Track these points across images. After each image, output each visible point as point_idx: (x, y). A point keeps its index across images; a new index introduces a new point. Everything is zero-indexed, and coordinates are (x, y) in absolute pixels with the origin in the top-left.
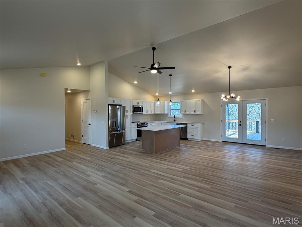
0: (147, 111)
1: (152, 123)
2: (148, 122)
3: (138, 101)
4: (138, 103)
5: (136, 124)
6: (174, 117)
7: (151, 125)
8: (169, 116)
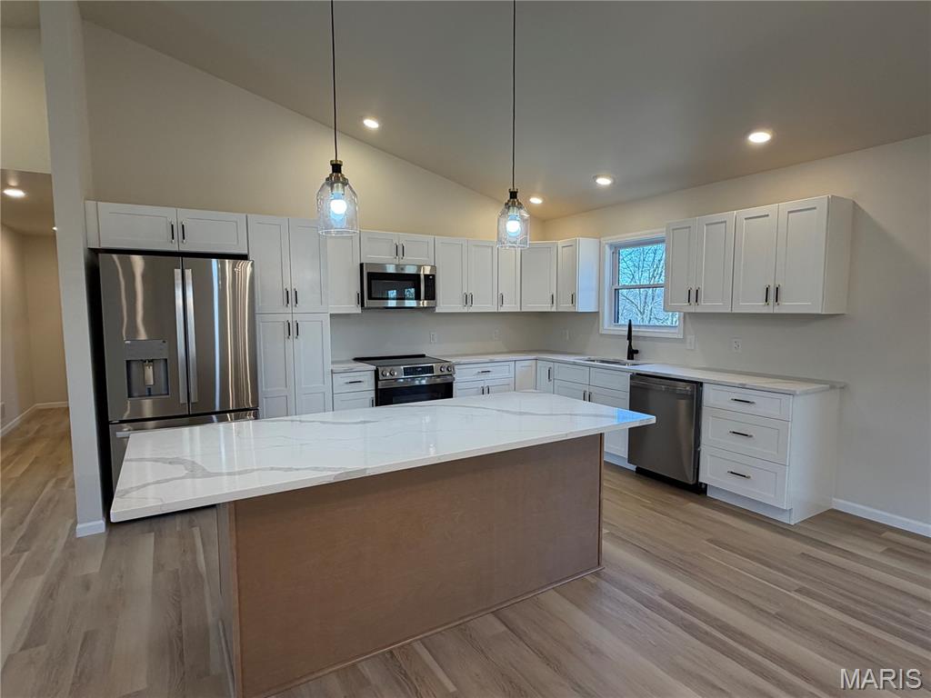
0: (468, 299)
1: (488, 367)
2: (454, 361)
3: (402, 238)
4: (399, 250)
5: (366, 373)
6: (630, 337)
7: (483, 377)
8: (606, 325)
